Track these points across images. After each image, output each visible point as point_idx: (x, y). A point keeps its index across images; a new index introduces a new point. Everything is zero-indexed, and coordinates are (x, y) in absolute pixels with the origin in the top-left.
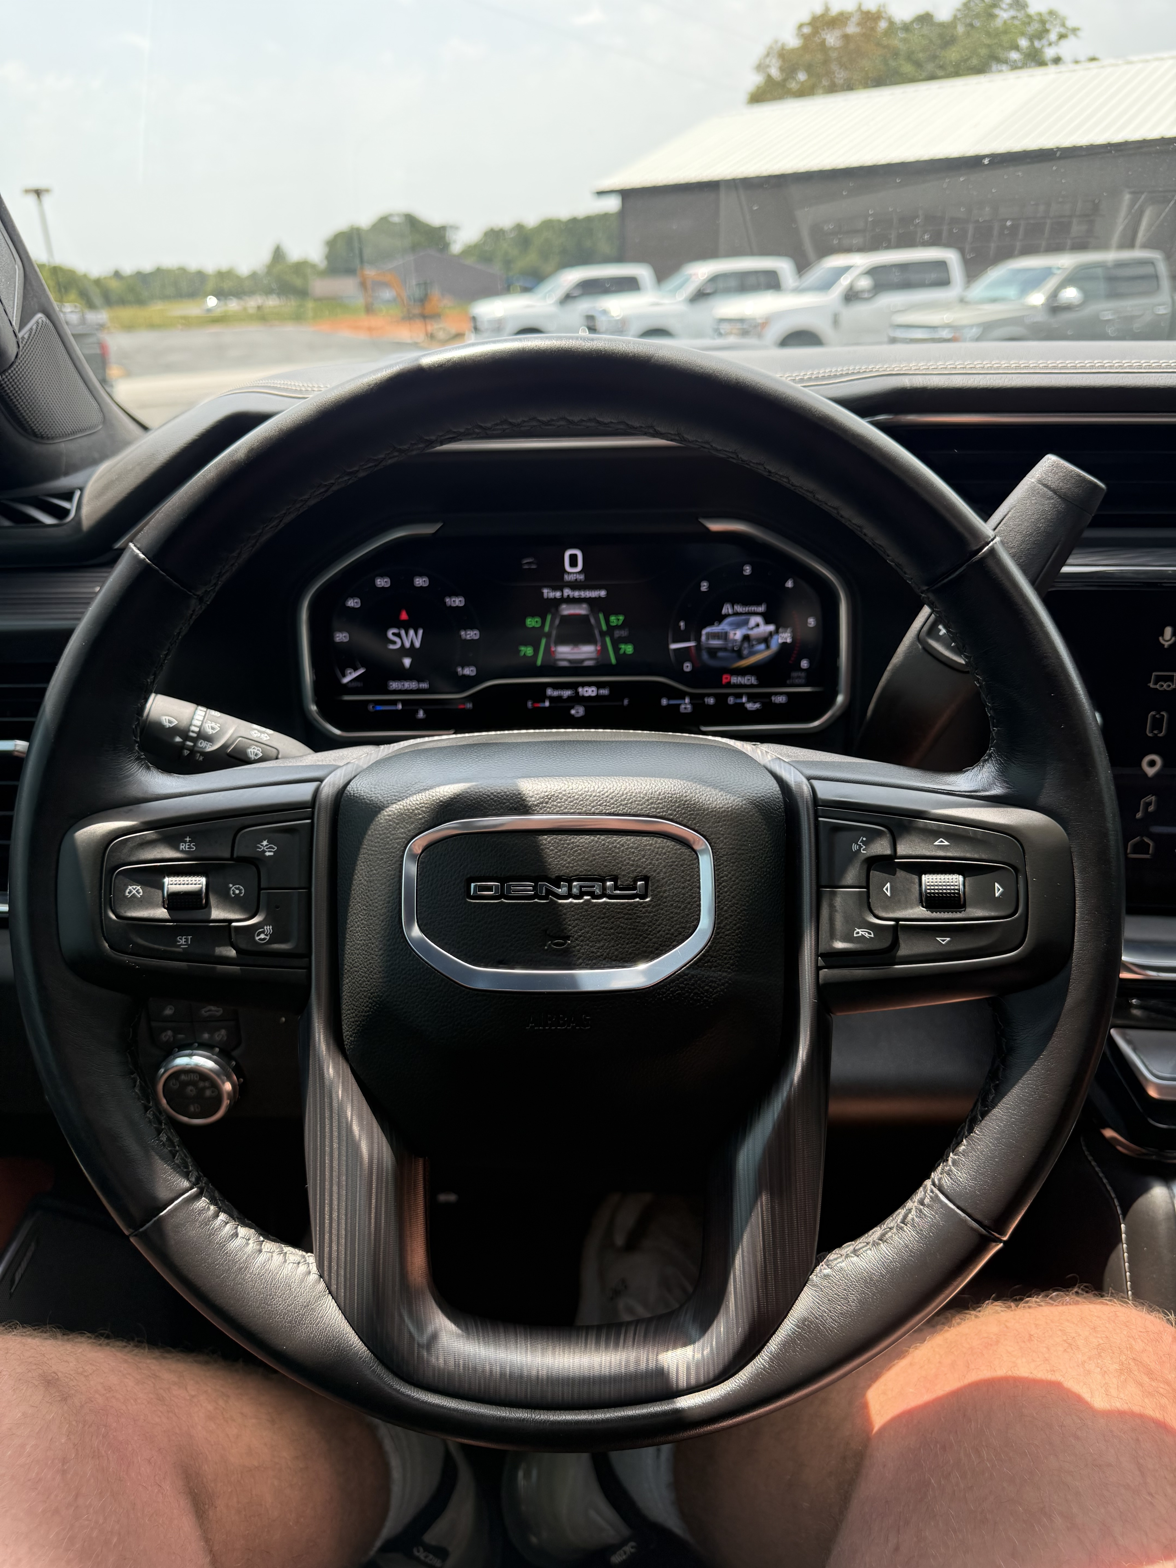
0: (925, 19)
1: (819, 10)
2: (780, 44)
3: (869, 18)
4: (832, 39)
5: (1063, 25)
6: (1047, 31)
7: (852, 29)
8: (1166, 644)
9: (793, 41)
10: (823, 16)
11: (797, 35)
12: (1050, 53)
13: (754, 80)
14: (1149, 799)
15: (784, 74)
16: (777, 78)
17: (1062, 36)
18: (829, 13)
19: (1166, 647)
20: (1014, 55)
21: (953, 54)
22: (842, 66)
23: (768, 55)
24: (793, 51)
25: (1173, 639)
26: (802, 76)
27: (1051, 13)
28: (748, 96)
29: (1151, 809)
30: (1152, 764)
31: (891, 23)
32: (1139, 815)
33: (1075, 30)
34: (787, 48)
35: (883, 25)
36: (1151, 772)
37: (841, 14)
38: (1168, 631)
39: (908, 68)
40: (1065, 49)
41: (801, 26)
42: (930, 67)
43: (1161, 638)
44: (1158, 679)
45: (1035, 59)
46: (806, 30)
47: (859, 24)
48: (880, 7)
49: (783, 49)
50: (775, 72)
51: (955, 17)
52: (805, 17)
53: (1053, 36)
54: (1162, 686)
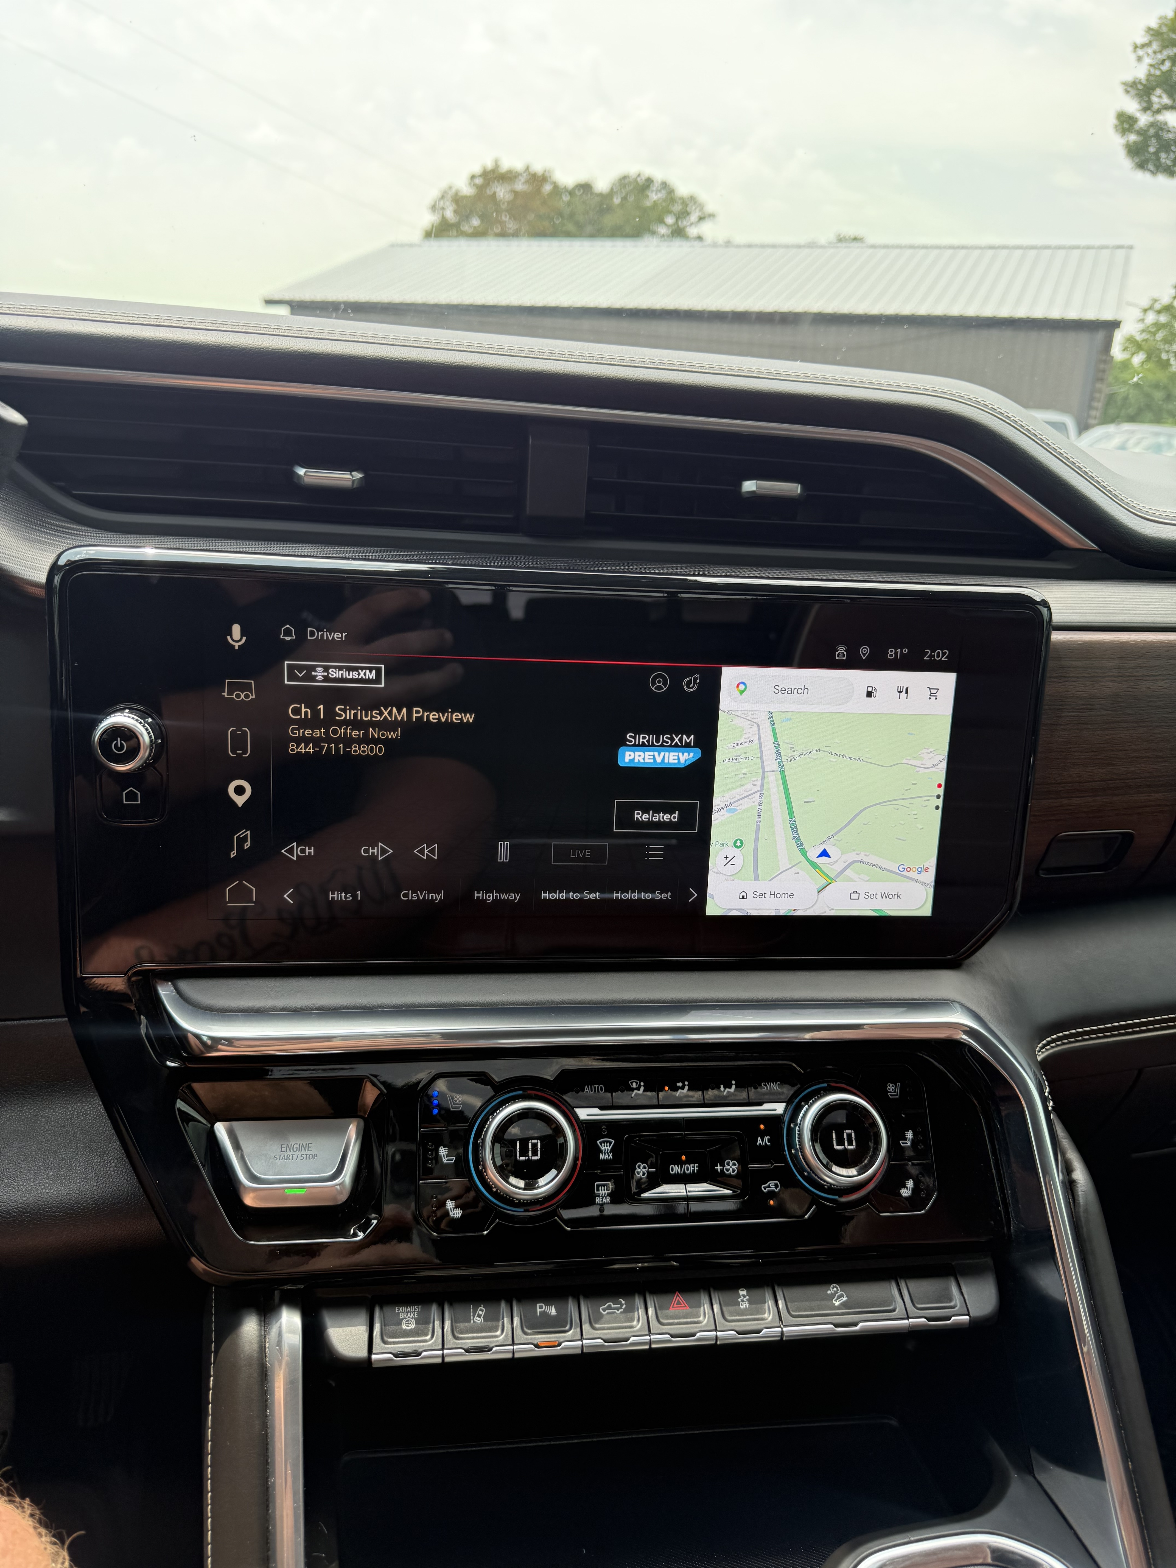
0: (586, 187)
1: (490, 165)
2: (454, 190)
3: (538, 180)
4: (502, 192)
5: (701, 209)
6: (688, 214)
7: (520, 186)
8: (237, 645)
9: (467, 190)
10: (493, 171)
11: (470, 184)
12: (693, 231)
13: (428, 219)
14: (243, 833)
15: (458, 218)
16: (451, 220)
17: (701, 219)
18: (499, 169)
19: (237, 648)
20: (663, 230)
21: (609, 221)
22: (513, 217)
23: (443, 197)
24: (465, 197)
25: (244, 639)
26: (476, 222)
27: (692, 198)
28: (424, 233)
29: (247, 846)
30: (240, 790)
31: (556, 186)
32: (233, 854)
33: (712, 216)
34: (460, 194)
35: (547, 188)
36: (240, 800)
37: (510, 172)
38: (236, 629)
39: (570, 227)
40: (706, 229)
41: (473, 177)
42: (589, 229)
43: (229, 638)
44: (232, 688)
45: (678, 233)
46: (479, 181)
47: (527, 182)
48: (545, 171)
49: (456, 194)
50: (449, 214)
51: (612, 189)
52: (477, 169)
53: (694, 217)
54: (238, 696)
